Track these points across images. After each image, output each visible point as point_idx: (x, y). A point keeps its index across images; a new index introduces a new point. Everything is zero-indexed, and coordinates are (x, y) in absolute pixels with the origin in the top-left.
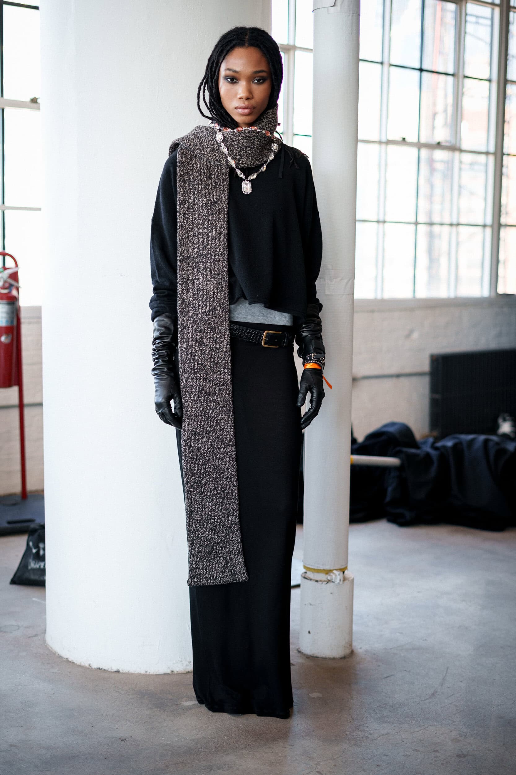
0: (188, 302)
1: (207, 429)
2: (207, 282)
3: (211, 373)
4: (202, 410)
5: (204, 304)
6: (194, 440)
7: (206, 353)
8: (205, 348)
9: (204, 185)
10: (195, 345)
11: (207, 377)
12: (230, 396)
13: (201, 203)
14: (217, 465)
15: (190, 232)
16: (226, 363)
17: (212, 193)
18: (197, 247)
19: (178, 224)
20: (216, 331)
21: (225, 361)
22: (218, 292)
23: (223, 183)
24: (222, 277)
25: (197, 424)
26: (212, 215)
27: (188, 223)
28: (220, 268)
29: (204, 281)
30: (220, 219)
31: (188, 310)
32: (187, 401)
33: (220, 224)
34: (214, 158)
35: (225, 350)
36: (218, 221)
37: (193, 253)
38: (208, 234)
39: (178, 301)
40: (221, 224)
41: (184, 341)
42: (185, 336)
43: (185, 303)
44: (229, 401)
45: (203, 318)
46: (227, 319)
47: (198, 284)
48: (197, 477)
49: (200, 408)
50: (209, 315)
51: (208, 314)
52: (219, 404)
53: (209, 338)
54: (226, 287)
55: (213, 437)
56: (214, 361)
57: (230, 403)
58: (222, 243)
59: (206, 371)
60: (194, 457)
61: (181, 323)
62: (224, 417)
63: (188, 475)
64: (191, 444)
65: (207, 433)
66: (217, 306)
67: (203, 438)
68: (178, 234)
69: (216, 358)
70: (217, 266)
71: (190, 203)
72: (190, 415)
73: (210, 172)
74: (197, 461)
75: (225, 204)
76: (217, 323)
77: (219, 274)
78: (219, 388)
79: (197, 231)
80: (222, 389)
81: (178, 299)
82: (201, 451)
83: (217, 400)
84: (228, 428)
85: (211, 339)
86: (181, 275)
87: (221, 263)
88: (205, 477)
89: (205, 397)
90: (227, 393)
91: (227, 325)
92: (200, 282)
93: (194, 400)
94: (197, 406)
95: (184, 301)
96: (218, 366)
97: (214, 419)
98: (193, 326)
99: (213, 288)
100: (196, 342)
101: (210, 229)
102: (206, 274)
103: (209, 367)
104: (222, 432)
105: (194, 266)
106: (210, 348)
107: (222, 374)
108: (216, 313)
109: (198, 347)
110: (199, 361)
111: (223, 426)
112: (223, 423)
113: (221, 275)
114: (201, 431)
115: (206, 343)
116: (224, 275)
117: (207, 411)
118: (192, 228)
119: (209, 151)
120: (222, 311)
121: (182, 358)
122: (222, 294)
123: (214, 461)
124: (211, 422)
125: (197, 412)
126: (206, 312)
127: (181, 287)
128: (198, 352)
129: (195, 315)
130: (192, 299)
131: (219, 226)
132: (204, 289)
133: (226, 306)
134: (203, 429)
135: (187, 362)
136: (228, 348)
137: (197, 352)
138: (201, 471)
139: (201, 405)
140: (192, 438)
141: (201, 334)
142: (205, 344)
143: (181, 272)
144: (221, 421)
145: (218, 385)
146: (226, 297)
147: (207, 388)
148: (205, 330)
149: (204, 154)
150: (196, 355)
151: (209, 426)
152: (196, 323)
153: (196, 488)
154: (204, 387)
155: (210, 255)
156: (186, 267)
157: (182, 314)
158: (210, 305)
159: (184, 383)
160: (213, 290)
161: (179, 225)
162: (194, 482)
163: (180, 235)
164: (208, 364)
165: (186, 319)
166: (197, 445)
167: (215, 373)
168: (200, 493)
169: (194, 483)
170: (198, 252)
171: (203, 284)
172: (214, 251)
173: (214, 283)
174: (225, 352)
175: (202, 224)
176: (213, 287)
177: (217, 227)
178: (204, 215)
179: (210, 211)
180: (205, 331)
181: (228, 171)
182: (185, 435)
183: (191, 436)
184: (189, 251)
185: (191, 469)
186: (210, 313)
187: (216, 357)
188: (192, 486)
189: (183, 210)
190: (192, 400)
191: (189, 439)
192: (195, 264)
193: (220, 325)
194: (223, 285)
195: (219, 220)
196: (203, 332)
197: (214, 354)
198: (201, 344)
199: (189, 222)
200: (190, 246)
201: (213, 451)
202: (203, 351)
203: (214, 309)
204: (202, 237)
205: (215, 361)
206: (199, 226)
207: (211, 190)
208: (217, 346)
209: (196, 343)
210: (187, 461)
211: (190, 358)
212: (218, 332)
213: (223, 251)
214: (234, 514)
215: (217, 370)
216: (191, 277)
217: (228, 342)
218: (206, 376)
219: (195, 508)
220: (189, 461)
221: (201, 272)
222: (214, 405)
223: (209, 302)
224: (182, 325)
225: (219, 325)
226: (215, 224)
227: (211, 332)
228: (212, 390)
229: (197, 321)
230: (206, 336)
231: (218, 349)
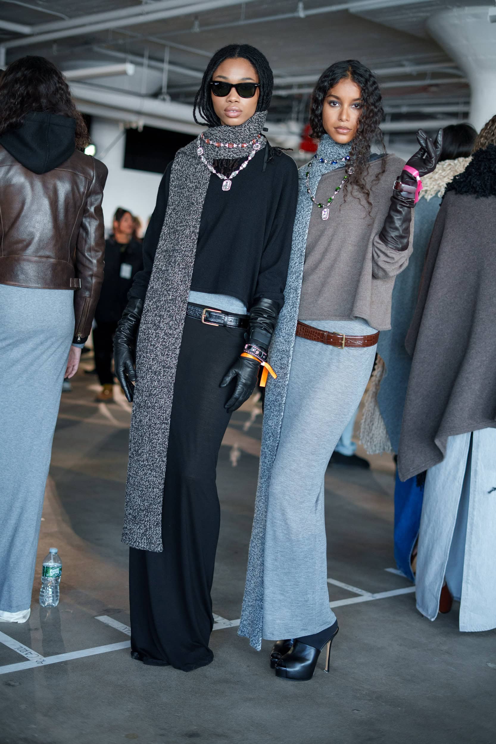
0: (156, 289)
13: (183, 204)
14: (152, 439)
29: (172, 273)
36: (192, 220)
40: (194, 223)
45: (164, 305)
48: (136, 446)
55: (152, 413)
63: (131, 443)
65: (148, 408)
81: (149, 285)
82: (141, 423)
83: (161, 381)
86: (156, 265)
88: (141, 447)
89: (151, 375)
94: (144, 382)
97: (155, 397)
98: (155, 311)
114: (144, 405)
123: (149, 435)
124: (152, 399)
131: (192, 226)
132: (171, 279)
134: (146, 404)
135: (143, 342)
137: (152, 334)
138: (139, 441)
139: (146, 382)
142: (161, 329)
145: (164, 367)
150: (151, 336)
152: (157, 308)
154: (151, 366)
155: (181, 250)
156: (162, 259)
161: (165, 223)
165: (151, 304)
171: (171, 275)
174: (176, 339)
178: (183, 215)
180: (163, 317)
187: (168, 341)
191: (136, 410)
193: (178, 314)
195: (194, 219)
198: (158, 328)
201: (150, 425)
208: (171, 332)
209: (154, 326)
211: (146, 339)
212: (174, 320)
215: (166, 353)
220: (133, 430)
227: (169, 319)
230: (163, 321)
231: (170, 334)
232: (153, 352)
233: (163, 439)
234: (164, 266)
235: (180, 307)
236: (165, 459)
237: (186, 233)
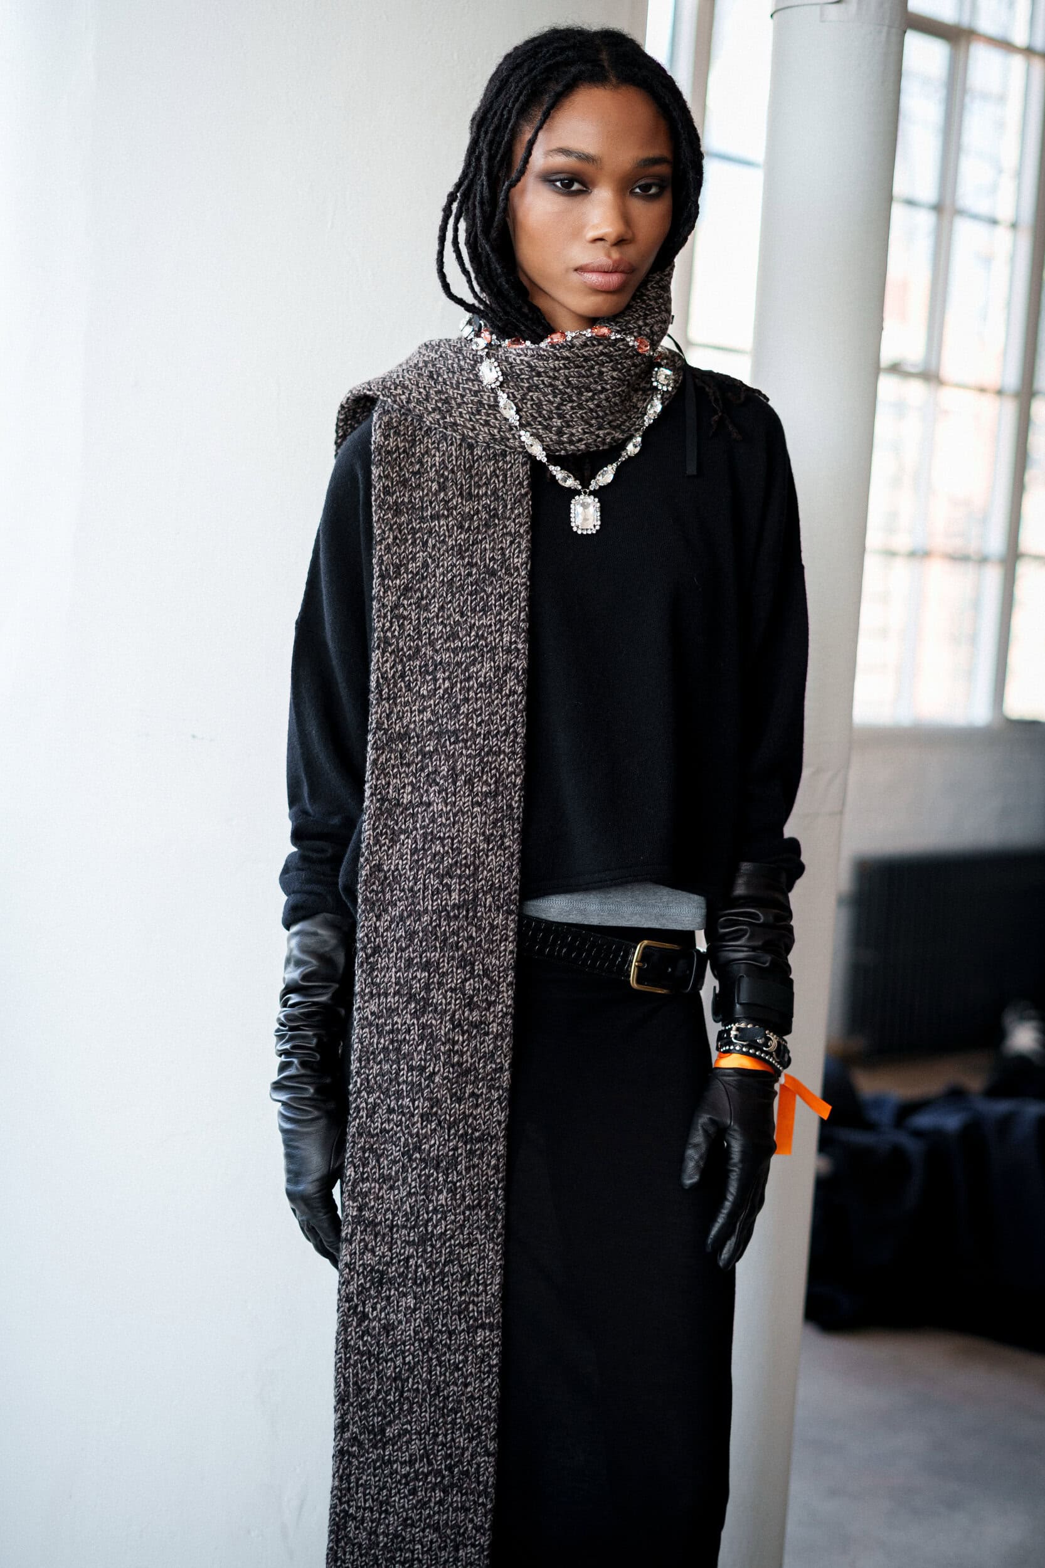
0: (393, 872)
1: (420, 1269)
2: (455, 815)
3: (449, 1101)
4: (409, 1210)
5: (441, 883)
6: (376, 1297)
7: (437, 1036)
8: (435, 1019)
9: (455, 518)
10: (406, 1007)
11: (435, 1110)
12: (501, 1175)
13: (448, 572)
14: (440, 1386)
15: (410, 660)
16: (495, 1071)
17: (481, 541)
18: (431, 705)
19: (376, 635)
20: (473, 970)
21: (494, 1066)
22: (488, 850)
23: (512, 509)
24: (502, 803)
25: (391, 1251)
26: (480, 611)
27: (403, 632)
28: (501, 774)
29: (448, 813)
30: (506, 623)
31: (392, 896)
32: (367, 1177)
33: (505, 640)
34: (485, 433)
35: (497, 1031)
36: (499, 630)
37: (416, 725)
38: (467, 669)
39: (362, 867)
40: (508, 639)
41: (371, 992)
42: (377, 976)
43: (382, 875)
44: (496, 1190)
45: (435, 926)
46: (511, 934)
47: (427, 820)
48: (374, 1415)
49: (403, 1203)
50: (456, 917)
51: (452, 914)
52: (464, 1197)
53: (452, 990)
54: (516, 836)
55: (436, 1299)
56: (460, 1064)
57: (497, 1196)
58: (511, 699)
59: (432, 1092)
60: (370, 1351)
61: (367, 935)
62: (477, 1239)
63: (347, 1404)
64: (367, 1310)
65: (419, 1282)
66: (485, 893)
67: (405, 1295)
68: (373, 663)
69: (469, 1053)
70: (491, 770)
71: (412, 572)
72: (373, 1220)
73: (471, 477)
74: (379, 1365)
75: (521, 578)
76: (479, 944)
77: (496, 795)
78: (469, 1147)
79: (432, 658)
80: (478, 1153)
81: (362, 860)
82: (394, 1335)
83: (460, 1186)
84: (484, 1272)
85: (456, 995)
86: (376, 790)
87: (504, 759)
88: (397, 1417)
89: (421, 1171)
90: (492, 1163)
91: (511, 952)
92: (434, 815)
93: (390, 1177)
94: (394, 1196)
95: (379, 867)
96: (472, 1078)
97: (445, 1243)
98: (402, 950)
99: (473, 837)
100: (411, 998)
101: (474, 655)
102: (455, 789)
103: (444, 1079)
104: (464, 1283)
105: (417, 764)
106: (452, 1020)
107: (480, 1105)
108: (479, 914)
109: (414, 1015)
110: (412, 1059)
111: (470, 1265)
112: (472, 1256)
113: (503, 797)
114: (400, 1275)
115: (441, 1004)
116: (512, 799)
117: (425, 1215)
118: (418, 649)
119: (468, 412)
120: (498, 908)
121: (362, 1044)
122: (500, 855)
123: (430, 1372)
124: (432, 1251)
125: (394, 1215)
126: (449, 909)
127: (374, 825)
128: (412, 1032)
129: (409, 916)
130: (406, 864)
131: (502, 647)
132: (447, 835)
133: (510, 894)
134: (407, 1267)
135: (379, 1059)
136: (507, 1025)
137: (408, 1031)
138: (387, 1396)
139: (406, 1195)
140: (372, 1292)
141: (425, 976)
142: (436, 1008)
143: (377, 779)
144: (466, 1250)
145: (465, 1138)
146: (512, 865)
147: (431, 1147)
148: (438, 964)
149: (455, 424)
150: (405, 1038)
151: (425, 1262)
152: (411, 940)
153: (367, 1447)
154: (420, 1141)
155: (469, 734)
156: (393, 766)
157: (372, 910)
158: (462, 887)
159: (364, 1119)
160: (475, 842)
161: (378, 638)
162: (365, 1427)
163: (378, 669)
164: (439, 1071)
165: (382, 925)
166: (383, 1314)
167: (459, 1100)
168: (378, 1464)
169: (364, 1429)
170: (433, 723)
171: (444, 821)
172: (482, 721)
173: (477, 821)
174: (496, 1038)
175: (448, 638)
176: (476, 832)
177: (495, 647)
178: (457, 610)
179: (476, 599)
180: (438, 968)
181: (526, 473)
182: (349, 1283)
183: (368, 1285)
184: (403, 717)
185: (359, 1387)
186: (459, 914)
187: (468, 1050)
188: (355, 1439)
189: (392, 593)
190: (382, 1175)
191: (362, 1292)
192: (420, 757)
193: (489, 952)
194: (505, 828)
195: (503, 626)
196: (434, 971)
197: (463, 1042)
198: (426, 1004)
199: (409, 629)
200: (407, 703)
201: (431, 1340)
202: (429, 1031)
203: (474, 900)
204: (449, 678)
205: (462, 1064)
206: (440, 642)
207: (478, 533)
208: (475, 1016)
209: (408, 1002)
210: (348, 1360)
211: (388, 1048)
212: (481, 973)
213: (512, 722)
214: (477, 1543)
215: (467, 1091)
216: (405, 795)
217: (508, 1007)
218: (432, 1107)
219: (358, 1508)
220: (356, 1361)
221: (437, 784)
222: (446, 1199)
223: (460, 877)
224: (369, 942)
225: (486, 951)
226: (489, 640)
227: (459, 971)
228: (447, 1153)
229: (415, 933)
230: (440, 984)
231: (475, 1026)
232: (422, 1091)
233: (482, 1381)
234: (409, 789)
235: (492, 927)
236: (492, 1446)
237: (482, 673)
